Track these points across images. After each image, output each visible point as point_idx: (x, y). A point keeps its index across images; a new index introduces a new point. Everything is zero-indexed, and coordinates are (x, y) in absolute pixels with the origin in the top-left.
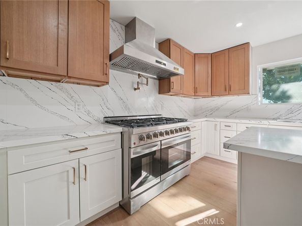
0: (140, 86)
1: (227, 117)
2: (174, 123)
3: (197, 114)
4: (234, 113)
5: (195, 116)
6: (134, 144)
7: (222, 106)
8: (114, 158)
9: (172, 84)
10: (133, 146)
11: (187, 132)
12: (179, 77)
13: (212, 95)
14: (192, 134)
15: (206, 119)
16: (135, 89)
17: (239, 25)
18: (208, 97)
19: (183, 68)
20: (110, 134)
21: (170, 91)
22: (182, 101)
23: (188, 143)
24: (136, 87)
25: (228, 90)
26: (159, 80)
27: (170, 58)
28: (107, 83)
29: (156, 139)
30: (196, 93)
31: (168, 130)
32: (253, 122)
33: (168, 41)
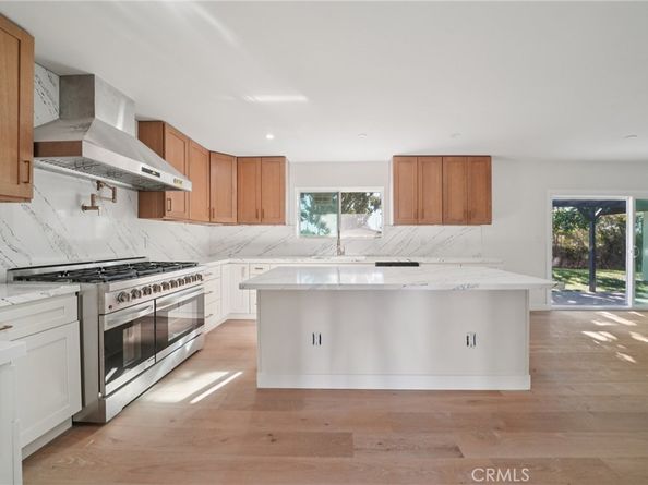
0: (97, 204)
1: (260, 256)
2: (174, 269)
3: (213, 253)
4: (268, 250)
5: (210, 256)
6: (110, 307)
7: (253, 239)
8: (65, 338)
9: (168, 203)
10: (107, 310)
11: (198, 282)
12: (182, 192)
13: (239, 223)
14: (207, 285)
15: (228, 261)
16: (84, 208)
17: (270, 137)
18: (232, 224)
19: (189, 179)
20: (55, 297)
21: (164, 214)
22: (186, 230)
23: (200, 300)
24: (89, 205)
25: (259, 218)
26: (139, 191)
27: (164, 158)
28: (28, 199)
29: (148, 297)
30: (211, 217)
31: (159, 283)
32: (288, 261)
33: (161, 125)
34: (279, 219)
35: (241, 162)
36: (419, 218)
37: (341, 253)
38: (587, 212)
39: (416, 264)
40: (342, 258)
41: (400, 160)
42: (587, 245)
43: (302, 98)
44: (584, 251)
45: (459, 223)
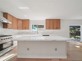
1: (26, 34)
17: (26, 16)
25: (26, 28)
26: (3, 24)
27: (7, 19)
30: (18, 28)
33: (7, 13)
34: (28, 29)
35: (23, 20)
36: (49, 28)
37: (38, 34)
38: (74, 28)
39: (49, 35)
40: (38, 35)
41: (47, 20)
42: (74, 32)
43: (28, 8)
44: (73, 33)
45: (56, 29)
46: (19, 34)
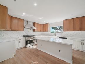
41: (65, 21)
46: (42, 35)
